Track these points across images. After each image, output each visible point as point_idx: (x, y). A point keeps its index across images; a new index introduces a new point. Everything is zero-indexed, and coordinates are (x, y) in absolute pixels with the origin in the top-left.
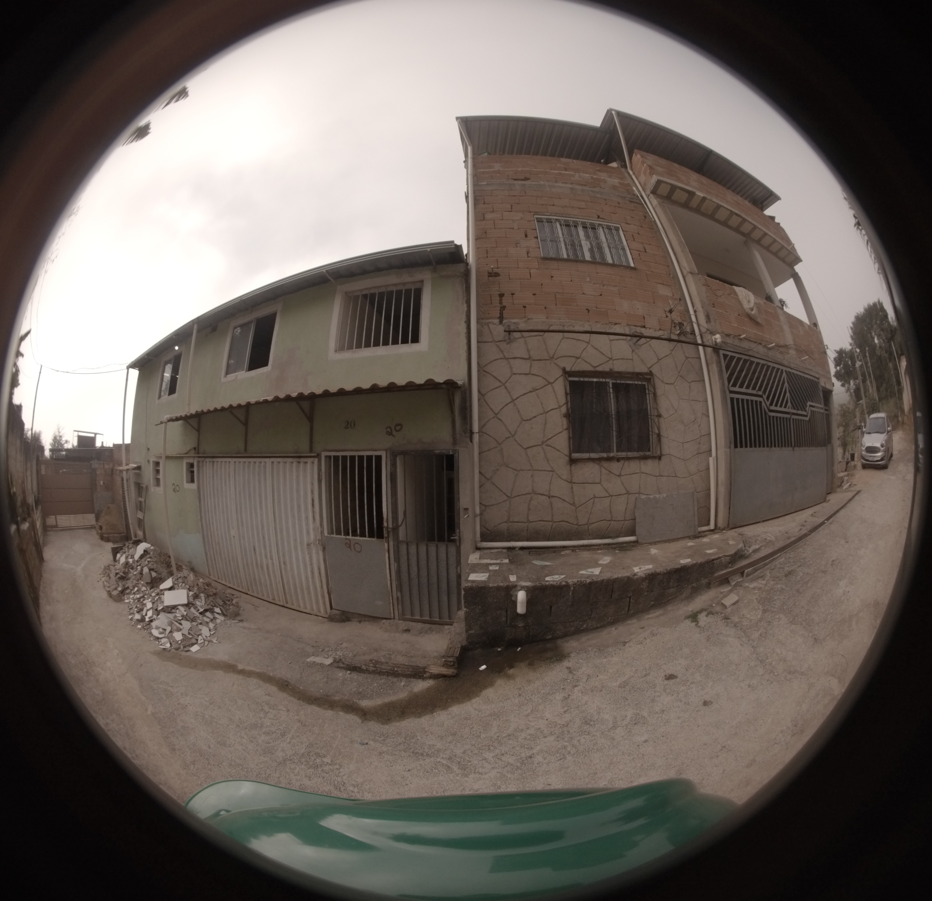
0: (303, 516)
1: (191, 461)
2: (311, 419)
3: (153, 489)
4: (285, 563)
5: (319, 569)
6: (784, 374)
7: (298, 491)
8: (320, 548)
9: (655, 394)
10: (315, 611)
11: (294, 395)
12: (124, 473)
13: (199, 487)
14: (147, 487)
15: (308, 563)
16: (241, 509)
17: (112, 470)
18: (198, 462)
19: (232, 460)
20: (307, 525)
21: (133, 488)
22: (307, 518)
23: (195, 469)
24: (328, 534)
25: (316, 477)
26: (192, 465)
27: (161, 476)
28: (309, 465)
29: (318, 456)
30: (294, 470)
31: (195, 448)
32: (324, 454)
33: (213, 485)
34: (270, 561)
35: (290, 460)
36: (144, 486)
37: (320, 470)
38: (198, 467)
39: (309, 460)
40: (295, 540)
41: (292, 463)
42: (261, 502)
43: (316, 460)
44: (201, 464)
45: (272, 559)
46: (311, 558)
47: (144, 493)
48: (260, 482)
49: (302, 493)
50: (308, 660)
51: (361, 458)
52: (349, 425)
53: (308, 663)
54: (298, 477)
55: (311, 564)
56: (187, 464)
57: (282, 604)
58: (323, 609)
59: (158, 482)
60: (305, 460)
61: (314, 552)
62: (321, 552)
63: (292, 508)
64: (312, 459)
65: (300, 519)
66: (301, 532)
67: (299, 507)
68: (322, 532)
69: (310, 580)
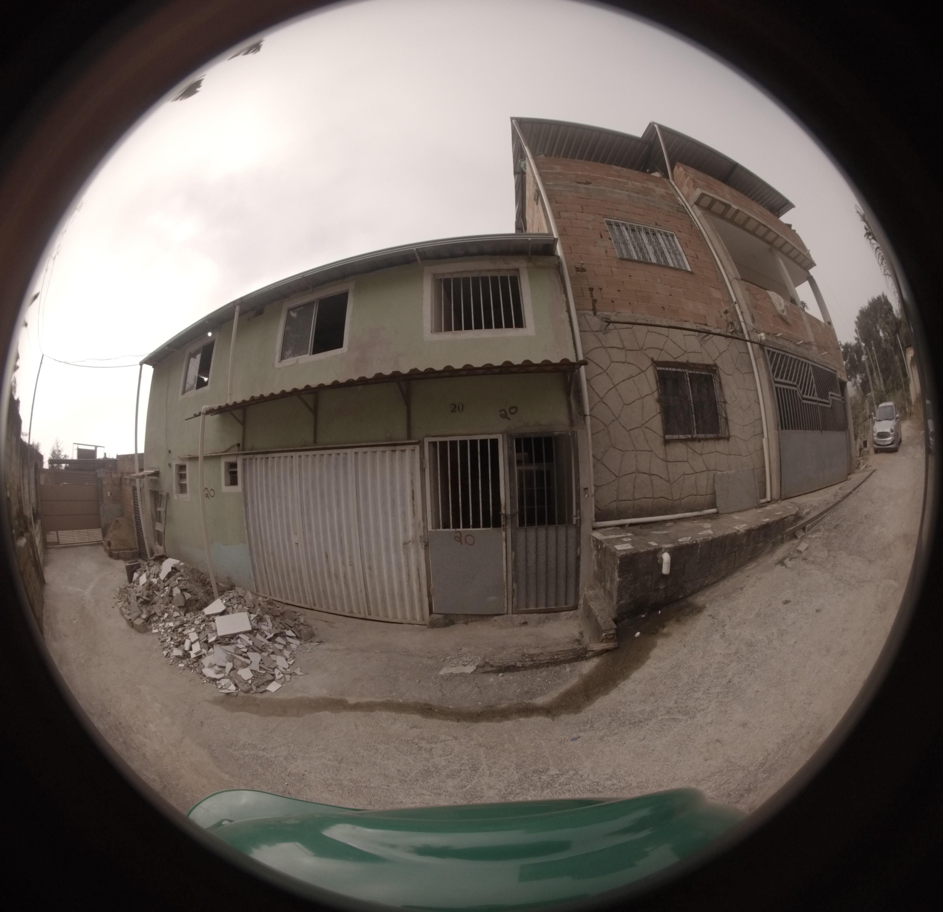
0: (399, 511)
1: (232, 460)
2: (407, 401)
3: (176, 497)
4: (370, 569)
5: (417, 570)
6: (810, 368)
7: (392, 483)
8: (421, 546)
9: (720, 383)
10: (409, 620)
12: (137, 480)
13: (244, 489)
14: (168, 495)
15: (404, 565)
16: (308, 510)
17: (121, 479)
18: (244, 460)
19: (296, 455)
20: (405, 520)
21: (148, 498)
22: (404, 513)
23: (239, 469)
24: (433, 528)
25: (418, 466)
26: (233, 465)
27: (187, 481)
28: (408, 454)
29: (420, 443)
30: (388, 460)
31: (238, 445)
32: (427, 441)
33: (267, 485)
34: (349, 568)
35: (380, 449)
36: (164, 494)
37: (422, 458)
38: (244, 465)
39: (409, 448)
40: (387, 540)
41: (384, 452)
42: (338, 500)
43: (418, 447)
44: (248, 462)
45: (352, 565)
46: (407, 559)
47: (164, 502)
48: (337, 477)
49: (398, 485)
50: (442, 673)
51: (473, 442)
52: (455, 408)
53: (442, 676)
54: (392, 468)
55: (408, 566)
56: (226, 463)
57: (362, 616)
58: (420, 615)
59: (182, 488)
60: (403, 448)
61: (412, 551)
62: (422, 552)
63: (384, 504)
64: (412, 447)
65: (394, 515)
66: (395, 529)
67: (393, 501)
68: (425, 527)
69: (405, 584)
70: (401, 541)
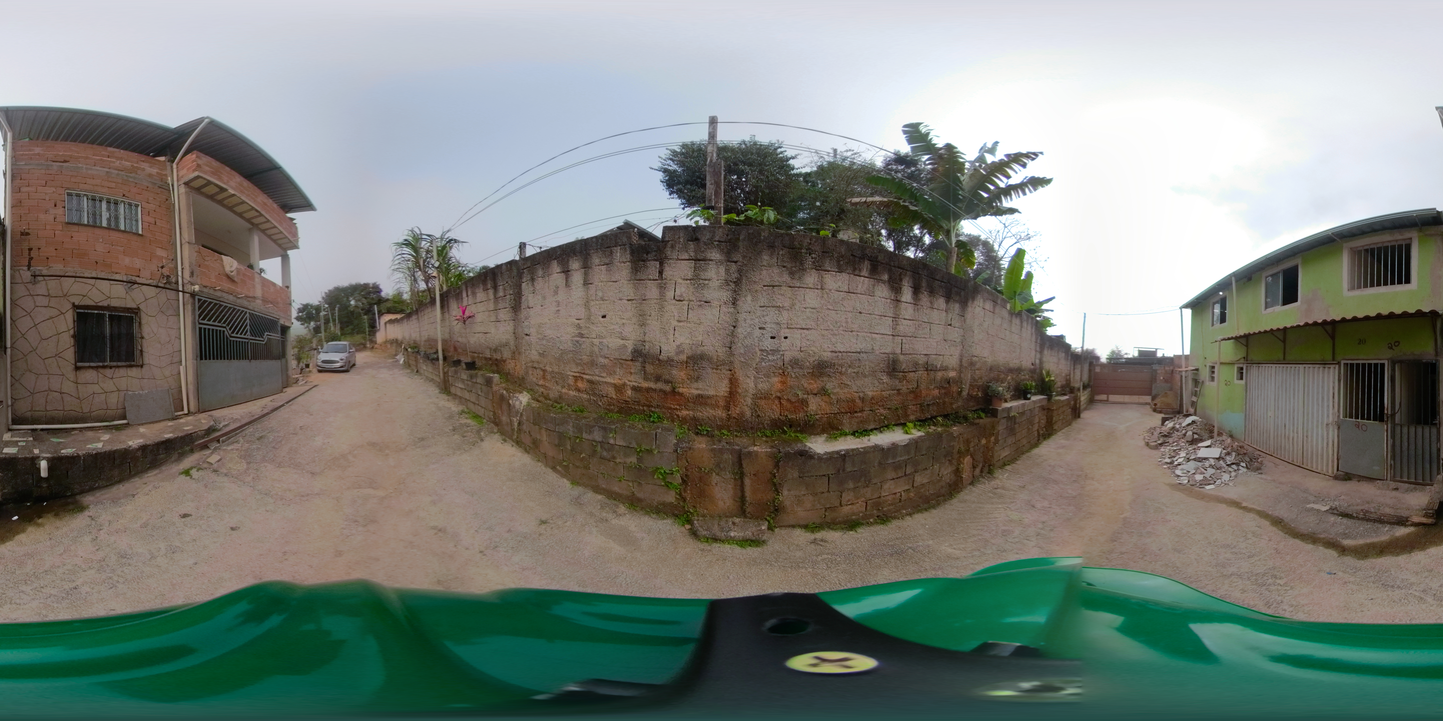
0: (1326, 404)
1: (1241, 365)
2: (1333, 338)
4: (1307, 437)
5: (1333, 442)
7: (1323, 387)
8: (1336, 427)
10: (1325, 472)
11: (1320, 321)
13: (1246, 383)
15: (1325, 437)
16: (1278, 398)
18: (1247, 367)
20: (1328, 410)
22: (1328, 406)
23: (1244, 371)
24: (1343, 417)
25: (1337, 377)
26: (1242, 369)
28: (1332, 370)
29: (1339, 363)
30: (1321, 373)
31: (1244, 358)
32: (1343, 362)
33: (1258, 382)
35: (1318, 366)
37: (1339, 373)
38: (1247, 369)
39: (1332, 366)
40: (1318, 421)
41: (1319, 368)
42: (1294, 394)
43: (1337, 366)
44: (1249, 368)
45: (1297, 433)
46: (1328, 434)
48: (1294, 381)
49: (1326, 389)
50: (1308, 506)
51: (1370, 365)
52: (1361, 342)
53: (1306, 508)
54: (1323, 378)
55: (1328, 438)
56: (1238, 367)
57: (1298, 464)
58: (1331, 470)
60: (1329, 366)
61: (1331, 429)
62: (1336, 431)
63: (1318, 399)
64: (1334, 365)
65: (1323, 407)
66: (1322, 416)
67: (1323, 398)
68: (1339, 416)
69: (1325, 449)
70: (1325, 423)
